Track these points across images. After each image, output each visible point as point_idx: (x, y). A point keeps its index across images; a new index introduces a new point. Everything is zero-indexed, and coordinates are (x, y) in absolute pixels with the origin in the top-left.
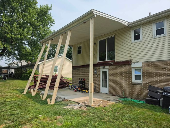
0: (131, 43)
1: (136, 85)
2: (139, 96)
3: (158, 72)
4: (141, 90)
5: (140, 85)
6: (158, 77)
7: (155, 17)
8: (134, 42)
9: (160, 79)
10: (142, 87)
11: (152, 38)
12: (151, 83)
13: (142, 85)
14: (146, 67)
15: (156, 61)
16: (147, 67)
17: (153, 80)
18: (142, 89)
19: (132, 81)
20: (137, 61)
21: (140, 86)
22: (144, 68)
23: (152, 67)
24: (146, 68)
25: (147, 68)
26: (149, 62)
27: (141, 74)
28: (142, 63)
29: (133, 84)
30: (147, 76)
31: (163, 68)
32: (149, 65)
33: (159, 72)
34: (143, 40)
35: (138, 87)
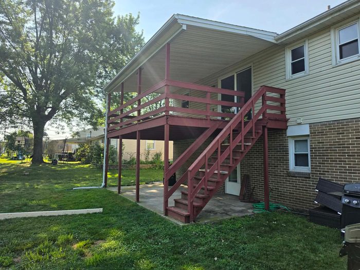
0: (284, 81)
1: (296, 177)
2: (304, 203)
3: (344, 147)
4: (307, 191)
5: (305, 178)
6: (347, 158)
7: (333, 16)
8: (291, 79)
9: (350, 164)
10: (310, 183)
11: (330, 67)
12: (330, 175)
13: (310, 178)
14: (319, 135)
15: (340, 121)
16: (321, 135)
17: (335, 167)
18: (310, 188)
19: (289, 169)
20: (299, 121)
21: (306, 180)
22: (314, 138)
23: (333, 134)
24: (318, 138)
25: (320, 138)
26: (325, 123)
27: (309, 153)
28: (308, 125)
29: (290, 176)
30: (320, 156)
31: (356, 138)
32: (325, 130)
33: (347, 147)
34: (311, 73)
35: (301, 182)
